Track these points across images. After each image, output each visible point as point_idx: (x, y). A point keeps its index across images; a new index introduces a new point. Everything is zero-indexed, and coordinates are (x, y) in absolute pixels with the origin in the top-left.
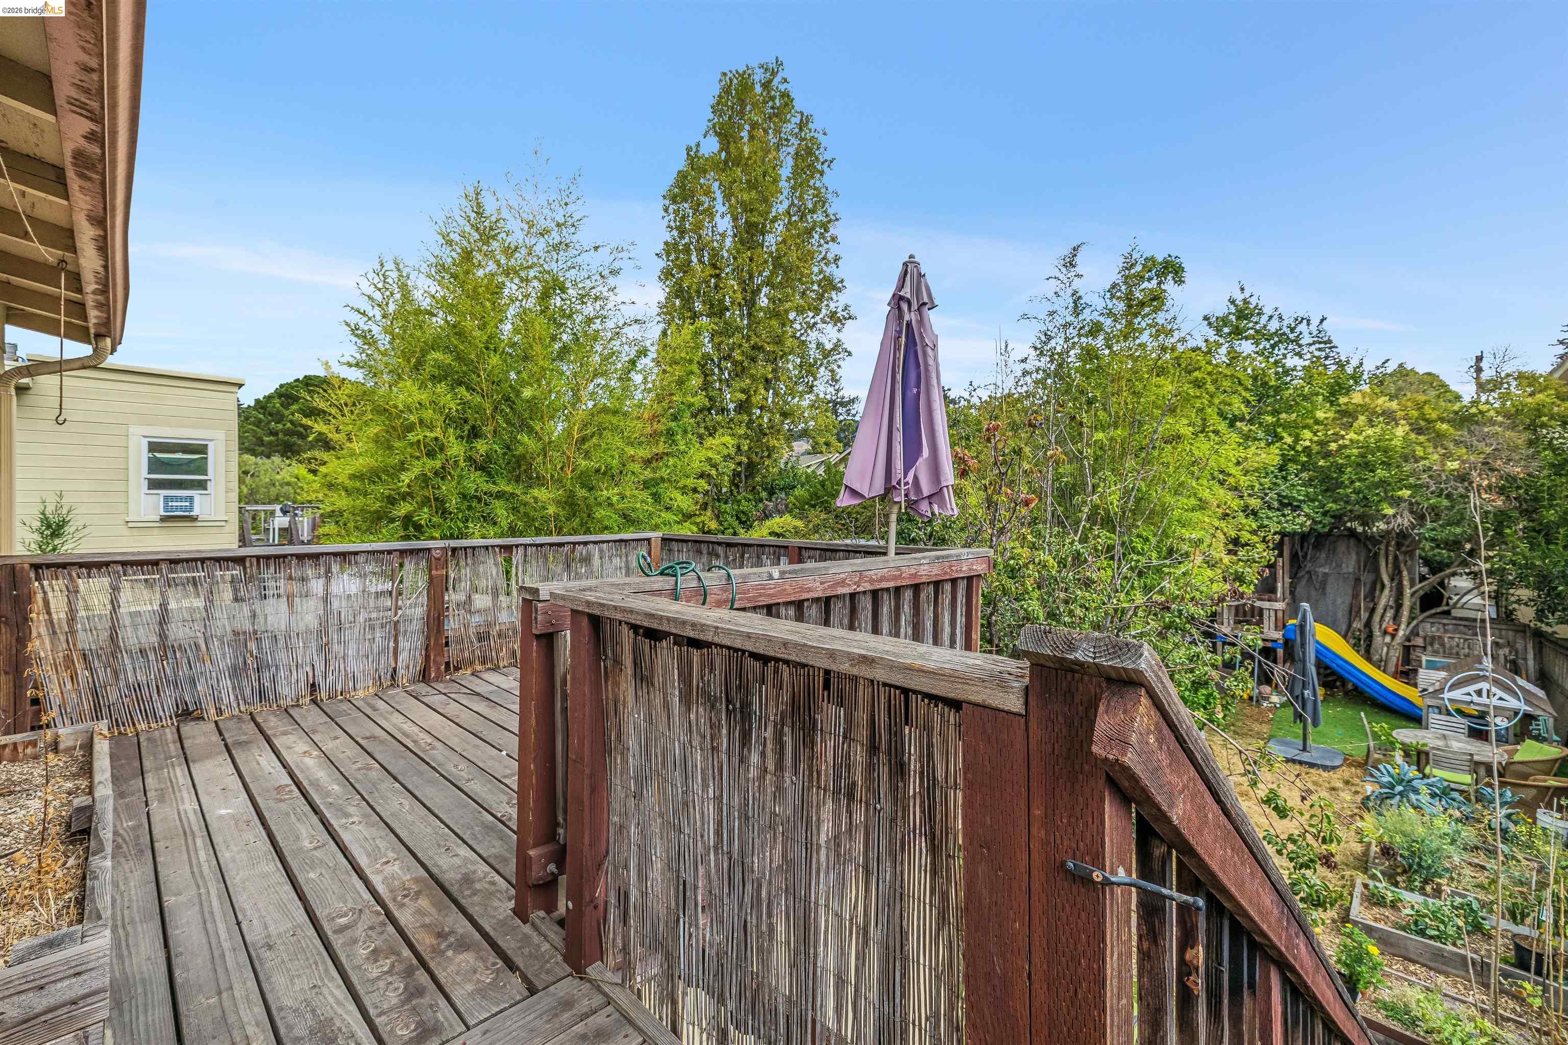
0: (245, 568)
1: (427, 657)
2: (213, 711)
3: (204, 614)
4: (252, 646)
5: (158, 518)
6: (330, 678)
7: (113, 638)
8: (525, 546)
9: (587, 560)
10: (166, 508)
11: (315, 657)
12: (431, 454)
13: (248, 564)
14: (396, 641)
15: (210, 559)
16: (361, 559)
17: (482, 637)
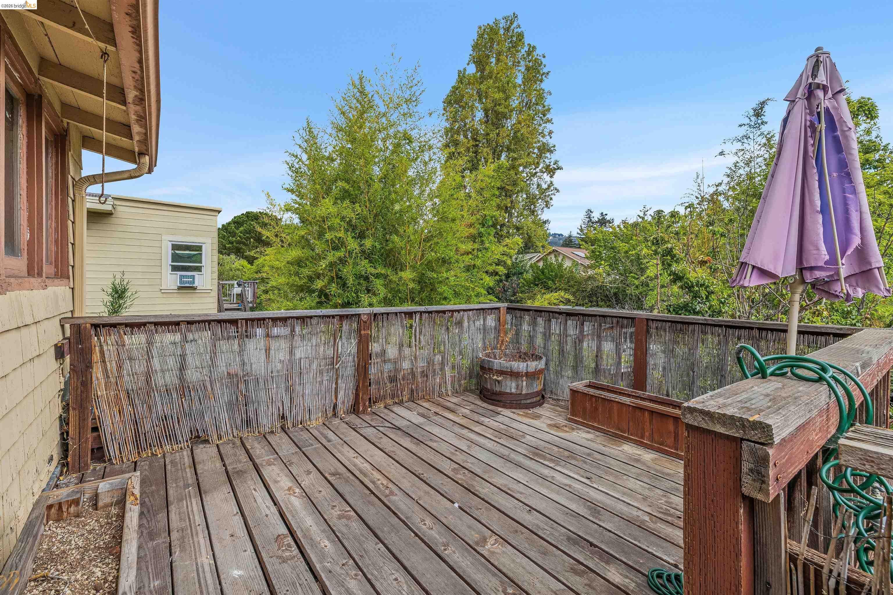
0: (237, 328)
1: (357, 395)
2: (215, 437)
3: (210, 363)
4: (242, 386)
5: (176, 288)
6: (294, 412)
7: (148, 382)
8: (421, 313)
9: (459, 323)
10: (181, 282)
11: (284, 394)
12: (336, 248)
13: (239, 325)
14: (337, 383)
15: (214, 321)
16: (314, 321)
17: (393, 379)
